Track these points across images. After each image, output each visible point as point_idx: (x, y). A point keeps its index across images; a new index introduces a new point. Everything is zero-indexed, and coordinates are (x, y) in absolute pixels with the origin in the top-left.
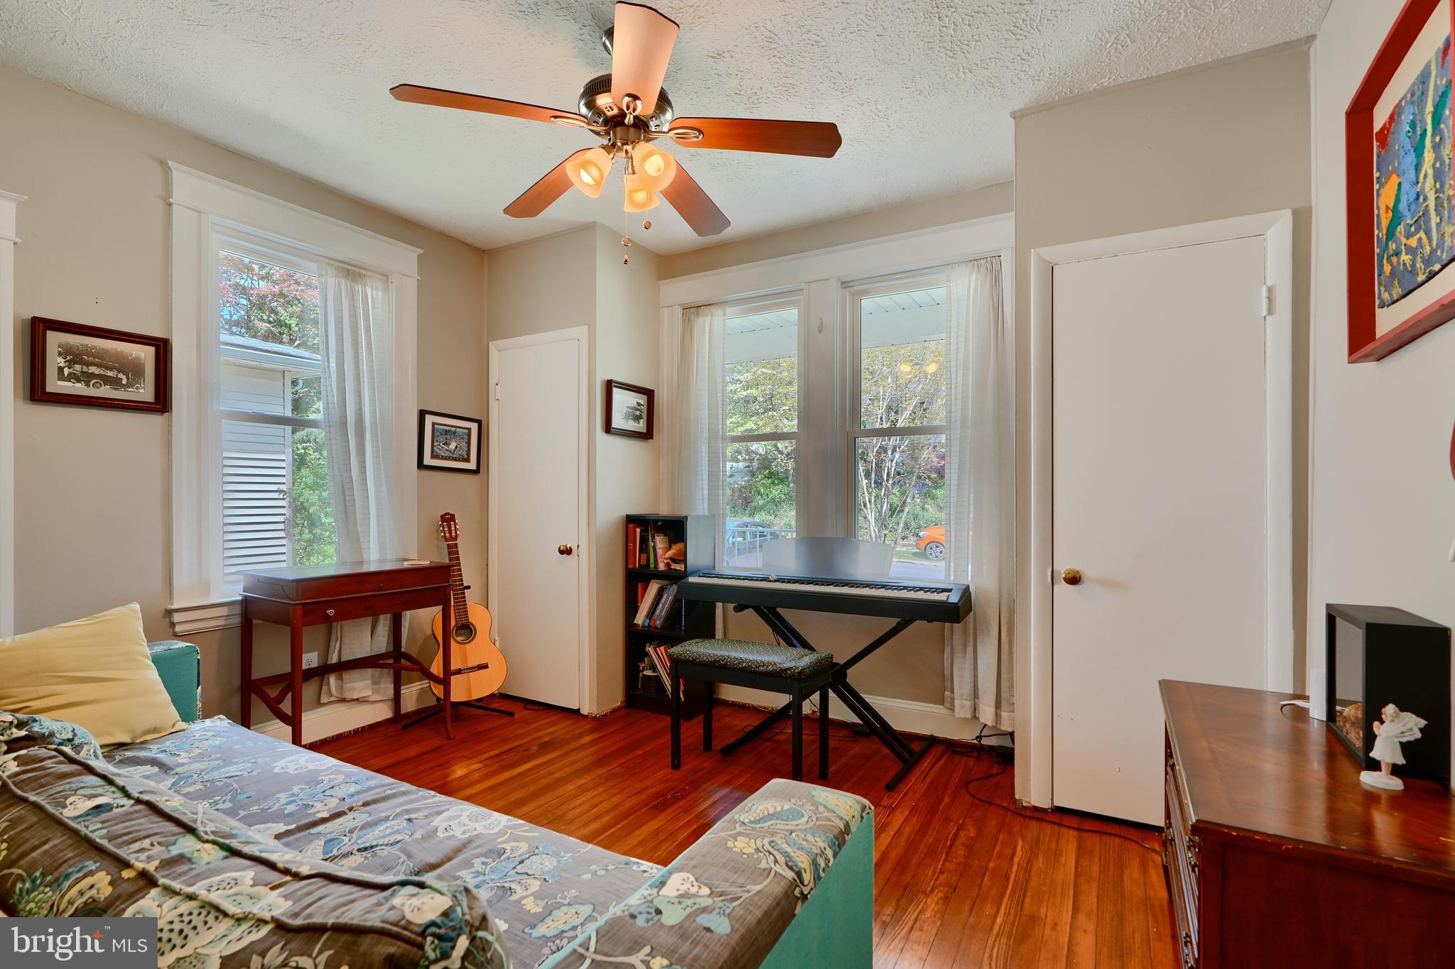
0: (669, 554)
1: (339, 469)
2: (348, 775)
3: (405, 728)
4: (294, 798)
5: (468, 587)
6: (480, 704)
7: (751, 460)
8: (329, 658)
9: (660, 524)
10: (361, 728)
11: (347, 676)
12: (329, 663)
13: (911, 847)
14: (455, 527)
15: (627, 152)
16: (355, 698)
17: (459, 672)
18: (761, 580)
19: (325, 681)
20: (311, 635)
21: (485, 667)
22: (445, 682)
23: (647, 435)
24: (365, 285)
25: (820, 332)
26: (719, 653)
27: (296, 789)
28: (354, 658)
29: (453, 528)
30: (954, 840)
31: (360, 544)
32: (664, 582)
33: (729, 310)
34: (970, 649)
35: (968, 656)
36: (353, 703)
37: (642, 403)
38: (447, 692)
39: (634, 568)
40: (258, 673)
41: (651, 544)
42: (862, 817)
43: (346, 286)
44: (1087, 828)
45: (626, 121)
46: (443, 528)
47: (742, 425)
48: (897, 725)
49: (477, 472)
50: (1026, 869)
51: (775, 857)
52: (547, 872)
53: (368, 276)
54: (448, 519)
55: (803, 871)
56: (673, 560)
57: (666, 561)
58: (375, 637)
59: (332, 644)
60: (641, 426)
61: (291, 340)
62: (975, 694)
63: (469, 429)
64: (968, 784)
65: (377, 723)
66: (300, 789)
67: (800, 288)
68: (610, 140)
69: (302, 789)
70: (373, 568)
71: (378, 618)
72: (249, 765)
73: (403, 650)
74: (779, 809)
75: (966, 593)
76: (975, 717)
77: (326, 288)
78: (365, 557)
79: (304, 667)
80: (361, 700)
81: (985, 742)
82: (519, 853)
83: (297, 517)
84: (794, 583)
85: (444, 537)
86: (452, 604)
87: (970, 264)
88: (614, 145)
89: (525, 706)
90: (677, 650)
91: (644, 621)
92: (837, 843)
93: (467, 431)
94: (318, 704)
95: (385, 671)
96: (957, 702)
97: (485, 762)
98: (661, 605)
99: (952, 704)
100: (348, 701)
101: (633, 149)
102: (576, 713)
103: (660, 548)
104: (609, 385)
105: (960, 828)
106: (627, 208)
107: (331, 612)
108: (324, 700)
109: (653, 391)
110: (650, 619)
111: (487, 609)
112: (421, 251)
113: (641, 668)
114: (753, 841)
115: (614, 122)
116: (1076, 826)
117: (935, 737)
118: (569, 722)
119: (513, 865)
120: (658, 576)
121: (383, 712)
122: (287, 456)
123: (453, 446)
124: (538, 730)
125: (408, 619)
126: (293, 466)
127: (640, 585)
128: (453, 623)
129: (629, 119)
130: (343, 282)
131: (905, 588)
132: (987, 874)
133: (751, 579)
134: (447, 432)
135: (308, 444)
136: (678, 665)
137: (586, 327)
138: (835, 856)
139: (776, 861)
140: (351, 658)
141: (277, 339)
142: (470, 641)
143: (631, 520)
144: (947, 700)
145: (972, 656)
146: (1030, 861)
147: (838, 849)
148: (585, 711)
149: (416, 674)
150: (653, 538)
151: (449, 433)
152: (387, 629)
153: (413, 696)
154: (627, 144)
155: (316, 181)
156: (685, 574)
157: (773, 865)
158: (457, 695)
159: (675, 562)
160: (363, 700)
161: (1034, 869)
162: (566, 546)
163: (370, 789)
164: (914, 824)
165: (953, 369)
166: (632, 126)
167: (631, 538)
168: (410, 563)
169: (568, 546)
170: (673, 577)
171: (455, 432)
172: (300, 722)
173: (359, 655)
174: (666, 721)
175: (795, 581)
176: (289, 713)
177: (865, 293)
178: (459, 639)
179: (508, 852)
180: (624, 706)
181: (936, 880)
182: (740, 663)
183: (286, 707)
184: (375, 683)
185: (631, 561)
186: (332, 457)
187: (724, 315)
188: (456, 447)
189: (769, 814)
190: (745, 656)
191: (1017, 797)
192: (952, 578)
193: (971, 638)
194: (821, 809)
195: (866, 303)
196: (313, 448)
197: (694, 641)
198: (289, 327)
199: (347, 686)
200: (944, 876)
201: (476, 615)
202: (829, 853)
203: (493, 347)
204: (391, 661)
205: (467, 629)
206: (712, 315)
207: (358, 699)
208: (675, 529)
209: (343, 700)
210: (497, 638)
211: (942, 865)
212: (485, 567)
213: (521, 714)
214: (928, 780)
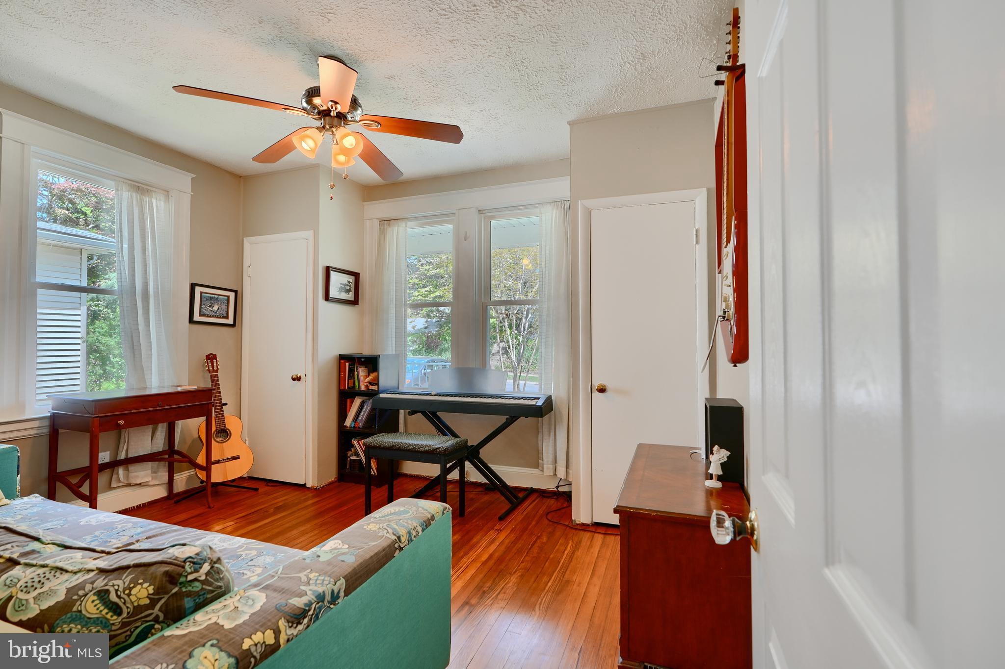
0: (368, 379)
1: (128, 323)
2: (136, 523)
3: (176, 502)
4: (97, 538)
5: (226, 404)
6: (232, 484)
7: (440, 318)
8: (119, 455)
9: (363, 360)
10: (143, 504)
11: (132, 468)
12: (118, 459)
13: (508, 549)
14: (217, 363)
15: (333, 132)
16: (138, 483)
17: (218, 462)
18: (426, 395)
19: (115, 471)
20: (106, 439)
21: (238, 458)
22: (207, 469)
23: (355, 302)
24: (151, 197)
25: (465, 240)
26: (395, 441)
27: (97, 533)
28: (138, 455)
29: (215, 364)
30: (533, 545)
31: (144, 376)
32: (365, 398)
33: (410, 224)
34: (552, 434)
35: (551, 439)
36: (137, 486)
37: (351, 281)
38: (209, 476)
39: (344, 389)
40: (61, 467)
41: (356, 373)
42: (443, 513)
43: (137, 198)
44: (609, 533)
45: (332, 114)
46: (208, 364)
47: (433, 293)
48: (510, 483)
49: (234, 325)
50: (570, 557)
51: (388, 531)
52: (267, 564)
53: (154, 191)
54: (211, 358)
55: (402, 536)
56: (370, 383)
57: (365, 384)
58: (155, 440)
59: (121, 445)
60: (350, 296)
61: (86, 223)
62: (555, 461)
63: (228, 297)
64: (547, 515)
65: (155, 500)
66: (100, 533)
67: (454, 212)
68: (321, 124)
69: (102, 533)
70: (154, 391)
71: (157, 425)
72: (62, 522)
73: (176, 449)
74: (397, 510)
75: (549, 400)
76: (555, 475)
77: (121, 199)
78: (148, 385)
79: (99, 463)
80: (142, 484)
81: (560, 489)
82: (250, 556)
83: (90, 358)
84: (446, 396)
85: (209, 370)
86: (213, 415)
87: (552, 204)
88: (324, 127)
89: (267, 484)
90: (369, 440)
91: (351, 424)
92: (425, 524)
93: (226, 298)
94: (110, 488)
95: (162, 463)
96: (545, 466)
97: (235, 521)
98: (362, 413)
99: (543, 468)
100: (133, 485)
101: (336, 131)
102: (303, 486)
103: (362, 376)
104: (328, 270)
105: (539, 538)
106: (334, 165)
107: (121, 422)
108: (114, 485)
109: (359, 274)
110: (355, 422)
111: (240, 419)
112: (194, 176)
113: (349, 455)
114: (378, 525)
115: (325, 114)
116: (603, 532)
117: (533, 488)
118: (297, 493)
119: (246, 562)
120: (361, 394)
121: (160, 492)
122: (83, 311)
123: (216, 308)
124: (276, 498)
125: (180, 427)
126: (87, 320)
127: (348, 400)
128: (214, 429)
129: (333, 113)
130: (134, 194)
131: (513, 398)
132: (548, 561)
133: (420, 394)
134: (211, 298)
135: (99, 302)
136: (370, 450)
137: (312, 231)
138: (423, 530)
139: (388, 532)
140: (136, 455)
141: (75, 223)
142: (227, 441)
143: (343, 358)
144: (540, 465)
145: (554, 438)
146: (574, 552)
147: (425, 528)
148: (309, 485)
149: (185, 465)
150: (357, 369)
151: (213, 299)
152: (164, 434)
153: (182, 480)
154: (332, 127)
155: (115, 126)
156: (377, 393)
157: (385, 534)
158: (216, 477)
159: (372, 385)
160: (144, 484)
161: (575, 556)
162: (297, 375)
163: (151, 530)
164: (513, 537)
165: (543, 266)
166: (335, 117)
167: (342, 369)
168: (183, 388)
169: (299, 375)
170: (370, 394)
171: (217, 299)
172: (96, 499)
173: (141, 452)
174: (362, 489)
175: (448, 395)
176: (88, 494)
177: (493, 217)
178: (218, 440)
179: (244, 556)
180: (337, 481)
181: (519, 566)
182: (408, 446)
183: (85, 489)
184: (154, 472)
185: (342, 384)
186: (124, 316)
187: (406, 226)
188: (218, 309)
189: (391, 513)
190: (412, 442)
191: (573, 518)
192: (543, 391)
193: (553, 427)
194: (420, 509)
195: (494, 223)
196: (103, 306)
197: (381, 434)
198: (85, 214)
199: (131, 475)
200: (523, 564)
201: (231, 423)
202: (420, 529)
203: (247, 242)
204: (167, 456)
205: (225, 433)
206: (398, 226)
207: (140, 484)
208: (372, 363)
209: (129, 485)
210: (247, 439)
211: (524, 558)
212: (239, 390)
213: (263, 489)
214: (525, 513)
